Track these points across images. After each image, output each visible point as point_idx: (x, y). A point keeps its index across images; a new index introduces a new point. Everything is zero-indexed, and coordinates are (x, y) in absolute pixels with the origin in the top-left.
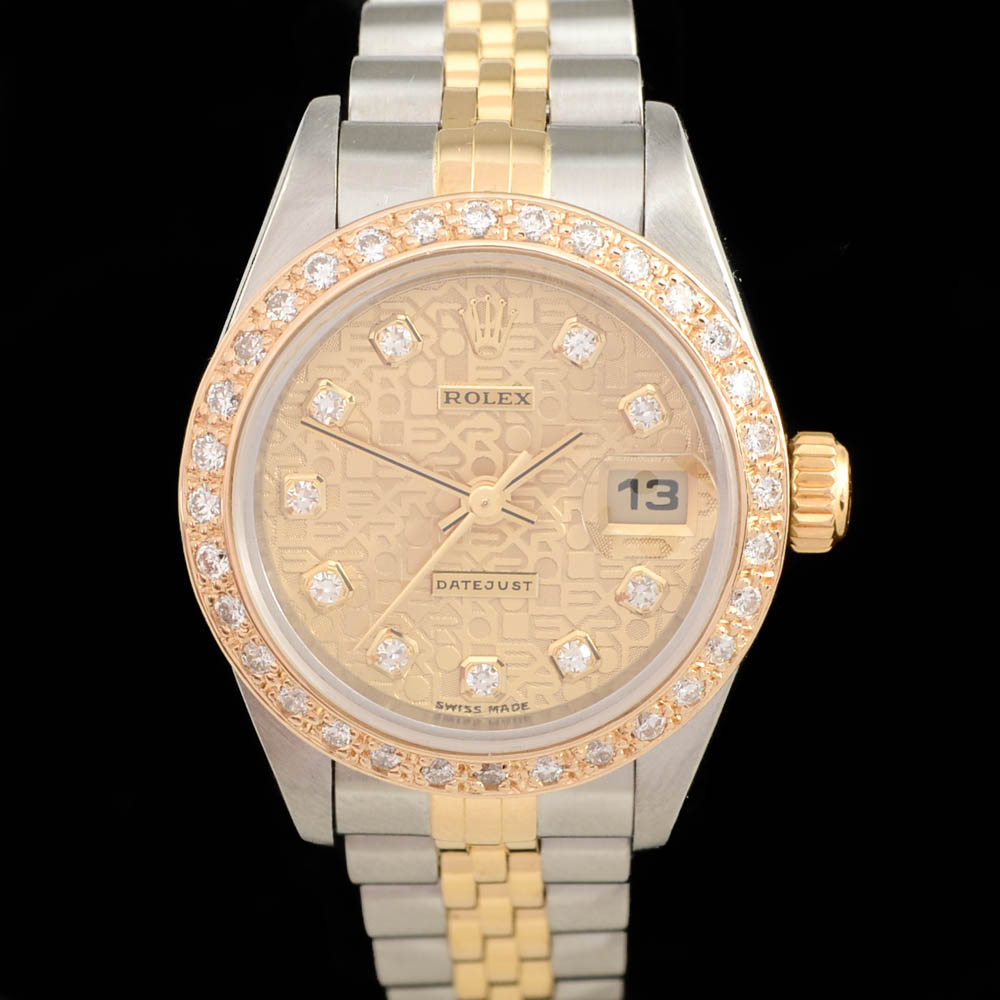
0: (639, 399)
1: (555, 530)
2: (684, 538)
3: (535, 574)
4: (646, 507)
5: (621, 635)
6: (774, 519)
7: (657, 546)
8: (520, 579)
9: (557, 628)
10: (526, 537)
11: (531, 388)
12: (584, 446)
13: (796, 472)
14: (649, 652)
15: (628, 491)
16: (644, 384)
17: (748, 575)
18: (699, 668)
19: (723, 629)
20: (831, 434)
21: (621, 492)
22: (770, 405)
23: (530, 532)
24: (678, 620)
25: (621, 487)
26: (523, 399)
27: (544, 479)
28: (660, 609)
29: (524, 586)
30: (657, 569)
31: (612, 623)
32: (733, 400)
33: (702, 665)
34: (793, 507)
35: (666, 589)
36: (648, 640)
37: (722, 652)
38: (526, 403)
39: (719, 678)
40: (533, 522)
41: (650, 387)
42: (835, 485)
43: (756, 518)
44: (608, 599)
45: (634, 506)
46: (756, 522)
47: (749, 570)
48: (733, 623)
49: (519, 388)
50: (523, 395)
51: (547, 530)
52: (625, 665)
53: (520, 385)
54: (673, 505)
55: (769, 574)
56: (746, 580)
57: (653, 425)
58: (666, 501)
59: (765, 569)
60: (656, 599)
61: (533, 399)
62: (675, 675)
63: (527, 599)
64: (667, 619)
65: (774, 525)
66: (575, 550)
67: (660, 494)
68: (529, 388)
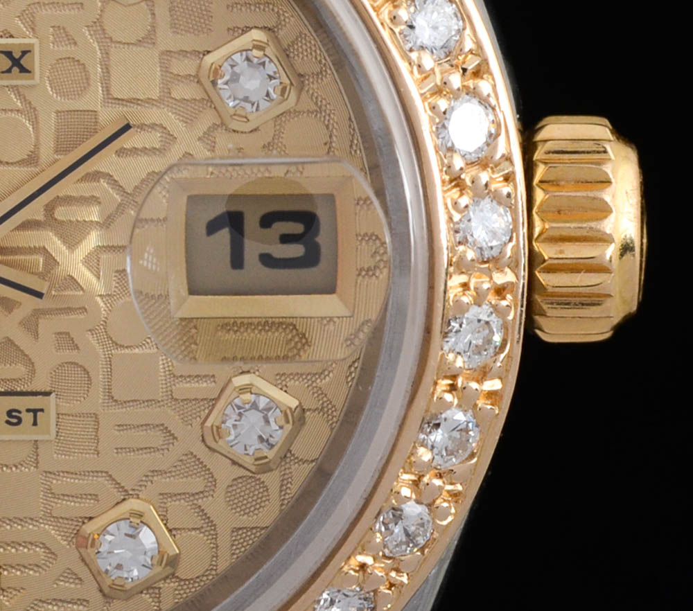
0: (237, 57)
1: (84, 310)
2: (331, 319)
3: (47, 394)
4: (260, 265)
5: (216, 506)
6: (501, 278)
7: (278, 336)
8: (21, 403)
9: (95, 497)
10: (31, 325)
11: (34, 41)
12: (134, 151)
13: (539, 195)
14: (268, 537)
15: (224, 235)
16: (246, 30)
17: (453, 388)
18: (363, 566)
19: (406, 492)
20: (606, 122)
21: (213, 237)
22: (485, 61)
23: (38, 313)
24: (322, 475)
25: (213, 227)
26: (16, 62)
27: (61, 213)
28: (286, 455)
29: (27, 418)
30: (281, 381)
31: (197, 484)
32: (414, 55)
33: (369, 560)
34: (533, 258)
35: (298, 418)
36: (268, 515)
37: (407, 534)
38: (23, 70)
39: (402, 584)
40: (39, 295)
41: (257, 35)
42: (612, 217)
43: (463, 278)
44: (189, 440)
45: (237, 261)
46: (465, 286)
47: (454, 377)
48: (426, 480)
49: (10, 41)
50: (17, 55)
51: (69, 310)
52: (224, 564)
53: (11, 36)
54: (311, 258)
55: (494, 385)
56: (448, 397)
57: (264, 105)
58: (296, 250)
59: (483, 374)
60: (279, 436)
61: (36, 62)
62: (319, 581)
63: (36, 441)
64: (300, 474)
65: (500, 291)
66: (122, 346)
67: (286, 239)
68: (26, 41)
